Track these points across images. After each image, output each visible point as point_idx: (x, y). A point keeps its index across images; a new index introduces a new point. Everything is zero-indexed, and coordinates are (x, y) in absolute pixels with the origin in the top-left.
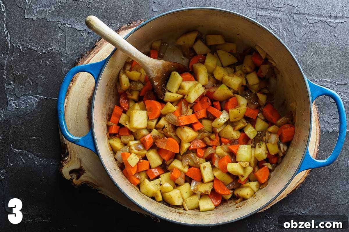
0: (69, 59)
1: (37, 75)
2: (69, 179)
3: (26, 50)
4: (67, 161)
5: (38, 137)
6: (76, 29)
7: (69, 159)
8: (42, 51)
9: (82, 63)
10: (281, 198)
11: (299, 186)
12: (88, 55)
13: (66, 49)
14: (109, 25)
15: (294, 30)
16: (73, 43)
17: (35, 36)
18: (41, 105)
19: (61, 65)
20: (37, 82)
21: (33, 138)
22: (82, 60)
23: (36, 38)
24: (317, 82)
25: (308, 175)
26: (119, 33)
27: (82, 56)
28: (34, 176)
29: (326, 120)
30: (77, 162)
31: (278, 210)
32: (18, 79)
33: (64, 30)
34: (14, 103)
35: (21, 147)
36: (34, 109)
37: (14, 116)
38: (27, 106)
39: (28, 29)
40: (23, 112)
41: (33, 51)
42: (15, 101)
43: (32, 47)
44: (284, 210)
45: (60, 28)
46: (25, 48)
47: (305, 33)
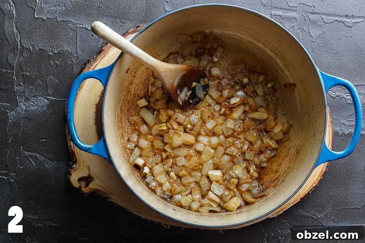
0: (80, 60)
1: (47, 76)
2: (77, 187)
3: (36, 51)
4: (75, 169)
5: (49, 139)
6: (87, 29)
7: (77, 166)
8: (52, 52)
9: (89, 68)
10: (294, 203)
11: (312, 190)
12: (95, 60)
13: (77, 50)
14: (120, 24)
15: (309, 30)
16: (84, 43)
17: (46, 37)
18: (51, 107)
19: (72, 65)
20: (47, 83)
21: (43, 140)
22: (88, 65)
25: (321, 178)
26: (126, 37)
27: (89, 61)
28: (44, 179)
29: (342, 122)
30: (85, 169)
31: (294, 214)
32: (27, 80)
33: (75, 31)
34: (24, 104)
35: (31, 149)
36: (45, 111)
37: (24, 118)
38: (38, 107)
39: (38, 29)
40: (33, 114)
41: (44, 51)
42: (25, 103)
43: (42, 48)
44: (299, 214)
45: (70, 28)
46: (35, 48)
47: (320, 33)
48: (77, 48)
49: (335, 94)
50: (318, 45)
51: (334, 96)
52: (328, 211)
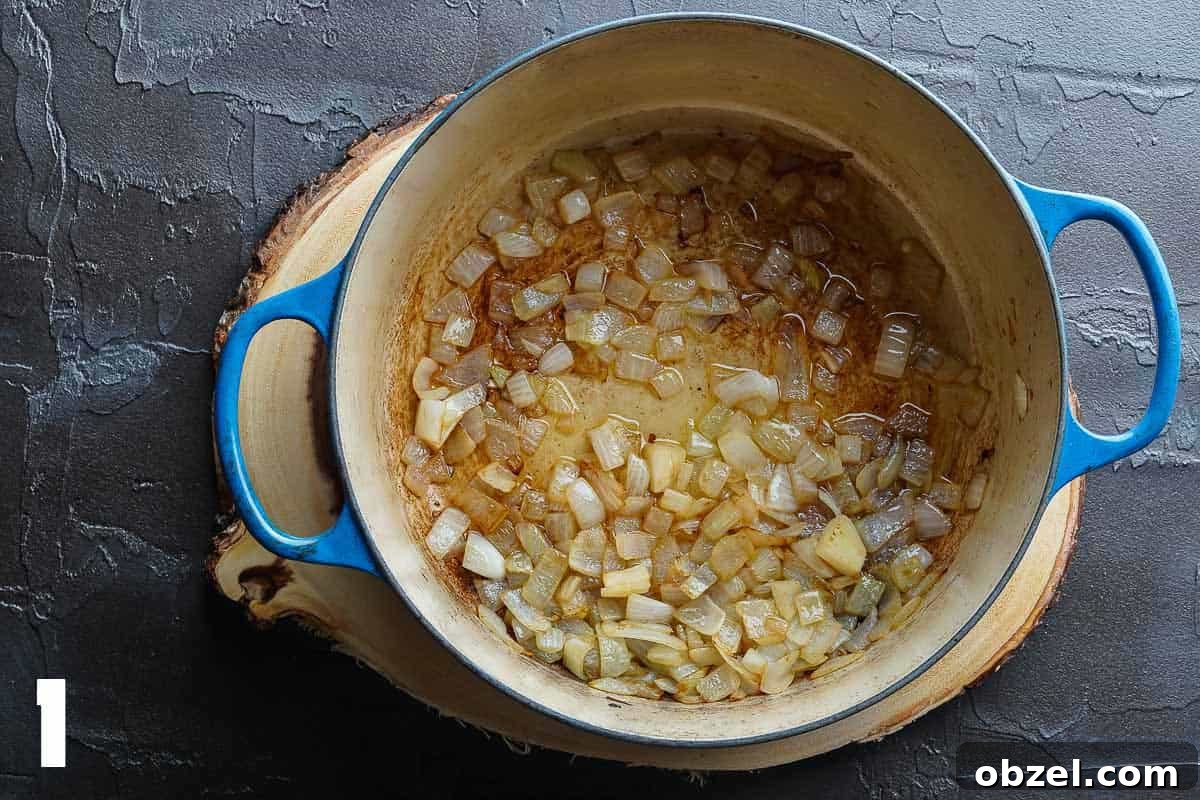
1: (156, 275)
2: (236, 599)
3: (121, 191)
4: (234, 538)
5: (161, 480)
6: (288, 120)
7: (240, 530)
8: (173, 194)
10: (941, 698)
11: (1004, 662)
12: (322, 187)
13: (253, 188)
14: (396, 105)
15: (1016, 124)
16: (275, 166)
17: (151, 145)
18: (169, 374)
19: (237, 239)
20: (155, 296)
21: (143, 485)
23: (153, 150)
24: (1095, 297)
25: (1037, 623)
31: (965, 728)
32: (92, 289)
33: (246, 124)
34: (80, 367)
35: (102, 514)
36: (148, 388)
37: (81, 411)
38: (125, 377)
39: (127, 119)
40: (110, 397)
41: (145, 193)
42: (84, 362)
43: (139, 181)
44: (982, 727)
45: (232, 117)
46: (116, 182)
47: (1052, 132)
48: (253, 184)
49: (1098, 332)
50: (1045, 173)
51: (1097, 339)
52: (1076, 716)
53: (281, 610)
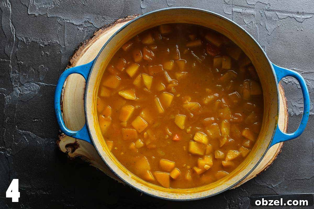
0: (67, 51)
1: (39, 65)
2: (65, 152)
3: (29, 43)
4: (63, 137)
5: (40, 119)
6: (73, 24)
8: (43, 44)
10: (251, 178)
11: (267, 168)
13: (64, 42)
14: (102, 20)
15: (265, 25)
16: (70, 36)
17: (37, 31)
18: (42, 91)
19: (60, 55)
20: (39, 70)
21: (35, 120)
23: (38, 32)
26: (115, 26)
28: (36, 154)
29: (293, 105)
32: (22, 68)
33: (63, 25)
35: (25, 128)
36: (37, 95)
37: (19, 101)
38: (30, 92)
39: (31, 24)
40: (27, 97)
41: (36, 43)
42: (20, 88)
43: (34, 40)
44: (256, 184)
45: (59, 23)
46: (28, 40)
47: (275, 27)
48: (64, 41)
49: (287, 80)
50: (273, 38)
51: (287, 82)
52: (281, 181)
53: (76, 155)
